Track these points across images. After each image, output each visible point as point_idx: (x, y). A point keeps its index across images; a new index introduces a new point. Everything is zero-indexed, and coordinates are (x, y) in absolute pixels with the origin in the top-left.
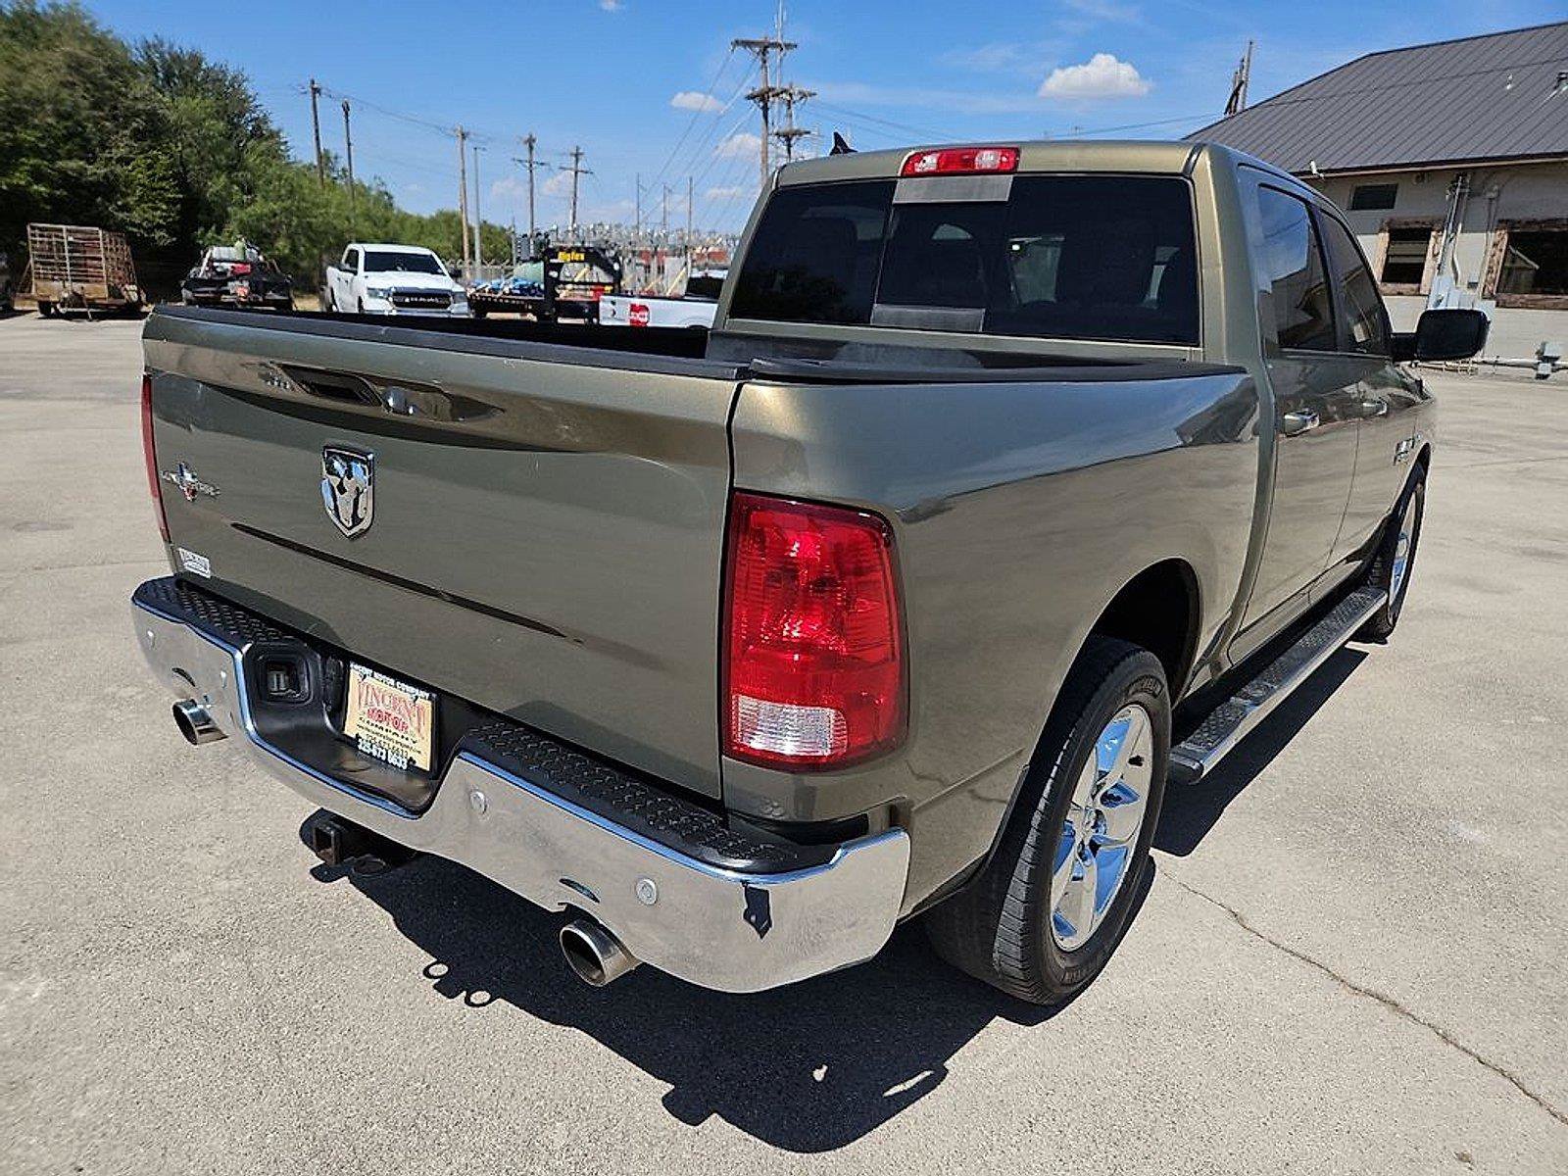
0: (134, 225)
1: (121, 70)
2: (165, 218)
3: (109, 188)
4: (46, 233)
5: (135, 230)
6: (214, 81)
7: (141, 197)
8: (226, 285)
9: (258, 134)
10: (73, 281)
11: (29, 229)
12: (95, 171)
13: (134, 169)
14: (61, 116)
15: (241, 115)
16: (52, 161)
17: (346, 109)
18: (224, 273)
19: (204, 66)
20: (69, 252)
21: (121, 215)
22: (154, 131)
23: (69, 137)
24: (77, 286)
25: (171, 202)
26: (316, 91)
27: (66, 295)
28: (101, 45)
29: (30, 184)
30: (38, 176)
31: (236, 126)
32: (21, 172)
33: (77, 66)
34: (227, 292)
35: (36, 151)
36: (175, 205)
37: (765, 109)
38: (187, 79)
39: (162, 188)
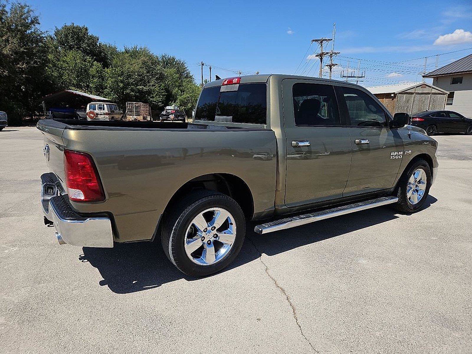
0: (154, 101)
1: (155, 62)
2: (161, 99)
3: (149, 92)
4: (131, 104)
5: (154, 103)
6: (178, 64)
7: (157, 94)
8: (169, 116)
9: (187, 77)
10: (135, 115)
11: (126, 103)
12: (145, 89)
13: (155, 88)
14: (139, 75)
15: (183, 72)
16: (136, 87)
17: (210, 68)
18: (169, 113)
19: (175, 60)
20: (135, 108)
21: (151, 99)
22: (161, 78)
23: (141, 80)
24: (136, 117)
25: (163, 95)
26: (203, 64)
27: (133, 119)
28: (151, 57)
29: (130, 93)
30: (132, 90)
31: (182, 75)
32: (129, 90)
33: (144, 63)
34: (169, 118)
35: (132, 84)
36: (164, 96)
37: (321, 59)
38: (171, 64)
39: (161, 92)
